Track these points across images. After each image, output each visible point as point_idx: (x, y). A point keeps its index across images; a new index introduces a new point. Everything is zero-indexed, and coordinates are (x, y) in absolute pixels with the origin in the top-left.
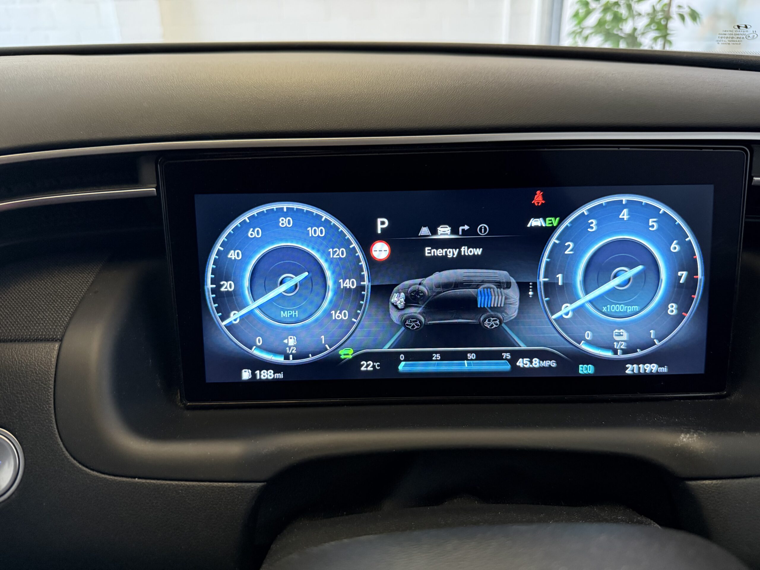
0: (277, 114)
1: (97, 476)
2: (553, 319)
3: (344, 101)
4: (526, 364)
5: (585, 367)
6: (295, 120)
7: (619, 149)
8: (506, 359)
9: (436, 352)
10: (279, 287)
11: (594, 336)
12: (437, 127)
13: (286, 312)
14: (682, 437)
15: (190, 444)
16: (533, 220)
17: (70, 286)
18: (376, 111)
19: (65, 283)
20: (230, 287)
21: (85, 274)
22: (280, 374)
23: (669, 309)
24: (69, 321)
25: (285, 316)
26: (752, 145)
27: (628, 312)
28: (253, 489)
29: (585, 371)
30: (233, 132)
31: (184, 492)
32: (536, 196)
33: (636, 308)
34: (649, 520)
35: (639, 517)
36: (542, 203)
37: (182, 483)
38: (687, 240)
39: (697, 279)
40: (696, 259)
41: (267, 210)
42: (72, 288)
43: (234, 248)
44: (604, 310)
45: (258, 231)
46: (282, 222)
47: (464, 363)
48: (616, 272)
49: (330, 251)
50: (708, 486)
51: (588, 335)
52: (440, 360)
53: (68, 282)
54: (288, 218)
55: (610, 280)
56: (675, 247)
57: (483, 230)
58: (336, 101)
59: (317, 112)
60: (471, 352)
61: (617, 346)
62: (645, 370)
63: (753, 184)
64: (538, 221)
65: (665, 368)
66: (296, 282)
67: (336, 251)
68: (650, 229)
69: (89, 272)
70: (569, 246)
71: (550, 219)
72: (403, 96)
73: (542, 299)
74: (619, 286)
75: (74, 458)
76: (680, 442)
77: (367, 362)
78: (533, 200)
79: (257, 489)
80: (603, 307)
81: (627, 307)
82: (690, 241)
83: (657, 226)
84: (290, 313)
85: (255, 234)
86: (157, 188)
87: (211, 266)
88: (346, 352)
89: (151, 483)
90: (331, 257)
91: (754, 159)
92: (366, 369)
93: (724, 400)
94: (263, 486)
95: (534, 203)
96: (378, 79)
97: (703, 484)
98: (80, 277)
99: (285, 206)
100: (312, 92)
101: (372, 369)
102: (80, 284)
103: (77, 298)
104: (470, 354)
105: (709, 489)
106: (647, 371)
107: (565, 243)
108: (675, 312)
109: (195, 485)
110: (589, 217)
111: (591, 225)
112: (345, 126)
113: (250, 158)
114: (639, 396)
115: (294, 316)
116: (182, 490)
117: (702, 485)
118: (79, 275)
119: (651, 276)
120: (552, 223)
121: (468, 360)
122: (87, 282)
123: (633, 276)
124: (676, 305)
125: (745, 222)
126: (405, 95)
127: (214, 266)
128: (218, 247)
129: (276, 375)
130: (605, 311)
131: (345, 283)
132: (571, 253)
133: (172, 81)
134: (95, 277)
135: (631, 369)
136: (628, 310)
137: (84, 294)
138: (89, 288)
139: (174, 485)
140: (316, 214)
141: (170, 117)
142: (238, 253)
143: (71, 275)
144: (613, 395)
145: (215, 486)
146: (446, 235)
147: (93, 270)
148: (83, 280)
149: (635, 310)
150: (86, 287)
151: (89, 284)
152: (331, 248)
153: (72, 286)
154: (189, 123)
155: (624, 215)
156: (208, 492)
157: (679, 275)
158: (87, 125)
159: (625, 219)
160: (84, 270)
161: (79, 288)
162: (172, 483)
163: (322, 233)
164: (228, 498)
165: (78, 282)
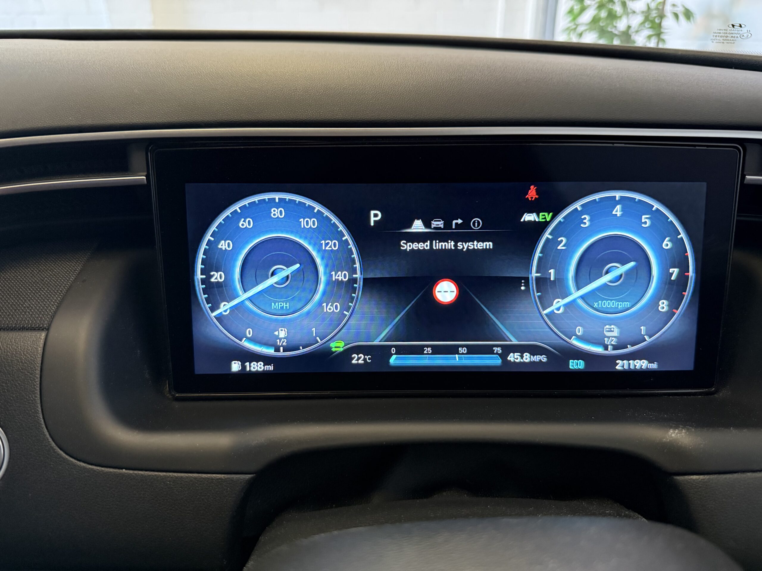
1: (84, 467)
2: (544, 314)
4: (517, 359)
5: (576, 362)
6: (288, 109)
7: (613, 145)
8: (497, 354)
9: (428, 346)
10: (270, 279)
11: (584, 331)
12: (432, 119)
13: (277, 303)
14: (670, 432)
15: (179, 435)
16: (526, 215)
17: (58, 274)
19: (52, 271)
20: (221, 277)
21: (72, 262)
22: (270, 366)
23: (660, 305)
24: (56, 310)
25: (276, 307)
26: (745, 144)
27: (619, 308)
28: (242, 481)
29: (575, 366)
30: (226, 121)
31: (172, 483)
32: (529, 191)
33: (627, 304)
34: (637, 514)
35: (627, 511)
36: (536, 197)
37: (171, 474)
38: (679, 237)
39: (689, 276)
40: (687, 256)
41: (258, 201)
42: (60, 276)
43: (225, 239)
45: (249, 221)
46: (273, 213)
47: (456, 357)
48: (607, 268)
49: (322, 243)
50: (696, 481)
51: (579, 331)
52: (432, 354)
53: (55, 271)
54: (280, 209)
55: (602, 276)
56: (667, 244)
57: (476, 224)
59: (310, 101)
60: (462, 346)
61: (607, 342)
62: (635, 366)
63: (745, 182)
64: (531, 216)
65: (655, 364)
66: (288, 274)
67: (328, 243)
68: (643, 225)
69: (77, 261)
70: (562, 241)
71: (544, 214)
73: (534, 295)
74: (611, 282)
75: (61, 449)
76: (669, 437)
77: (358, 355)
78: (526, 196)
79: (246, 481)
80: (595, 303)
81: (618, 303)
82: (682, 238)
83: (650, 222)
84: (281, 304)
85: (246, 225)
86: (147, 176)
87: (201, 256)
88: (338, 345)
89: (139, 474)
90: (324, 248)
91: (747, 157)
92: (357, 362)
93: (712, 396)
94: (252, 478)
95: (528, 197)
96: (373, 70)
97: (691, 479)
98: (67, 266)
99: (277, 196)
101: (363, 362)
102: (68, 273)
103: (64, 287)
104: (461, 348)
105: (697, 484)
106: (637, 367)
107: (558, 239)
108: (666, 309)
109: (183, 476)
110: (582, 213)
111: (584, 221)
112: (339, 116)
113: (242, 147)
114: (629, 391)
115: (285, 308)
116: (170, 481)
117: (689, 480)
118: (67, 264)
119: (643, 273)
120: (545, 218)
121: (459, 354)
122: (75, 271)
123: (625, 272)
124: (667, 301)
125: (737, 220)
126: (400, 86)
127: (204, 257)
128: (208, 237)
129: (266, 366)
130: (597, 306)
131: (337, 275)
132: (564, 248)
133: (163, 68)
134: (83, 265)
135: (621, 365)
136: (619, 306)
137: (71, 283)
138: (76, 276)
139: (162, 476)
140: (309, 205)
141: (161, 104)
142: (229, 243)
143: (59, 263)
144: (603, 390)
145: (204, 477)
146: (440, 228)
147: (81, 259)
148: (70, 269)
149: (626, 306)
150: (74, 275)
151: (76, 272)
152: (323, 240)
153: (60, 275)
154: (180, 110)
155: (617, 211)
156: (197, 483)
157: (670, 272)
158: (76, 111)
159: (618, 215)
160: (72, 259)
161: (67, 276)
162: (160, 475)
163: (314, 225)
164: (217, 490)
165: (66, 271)
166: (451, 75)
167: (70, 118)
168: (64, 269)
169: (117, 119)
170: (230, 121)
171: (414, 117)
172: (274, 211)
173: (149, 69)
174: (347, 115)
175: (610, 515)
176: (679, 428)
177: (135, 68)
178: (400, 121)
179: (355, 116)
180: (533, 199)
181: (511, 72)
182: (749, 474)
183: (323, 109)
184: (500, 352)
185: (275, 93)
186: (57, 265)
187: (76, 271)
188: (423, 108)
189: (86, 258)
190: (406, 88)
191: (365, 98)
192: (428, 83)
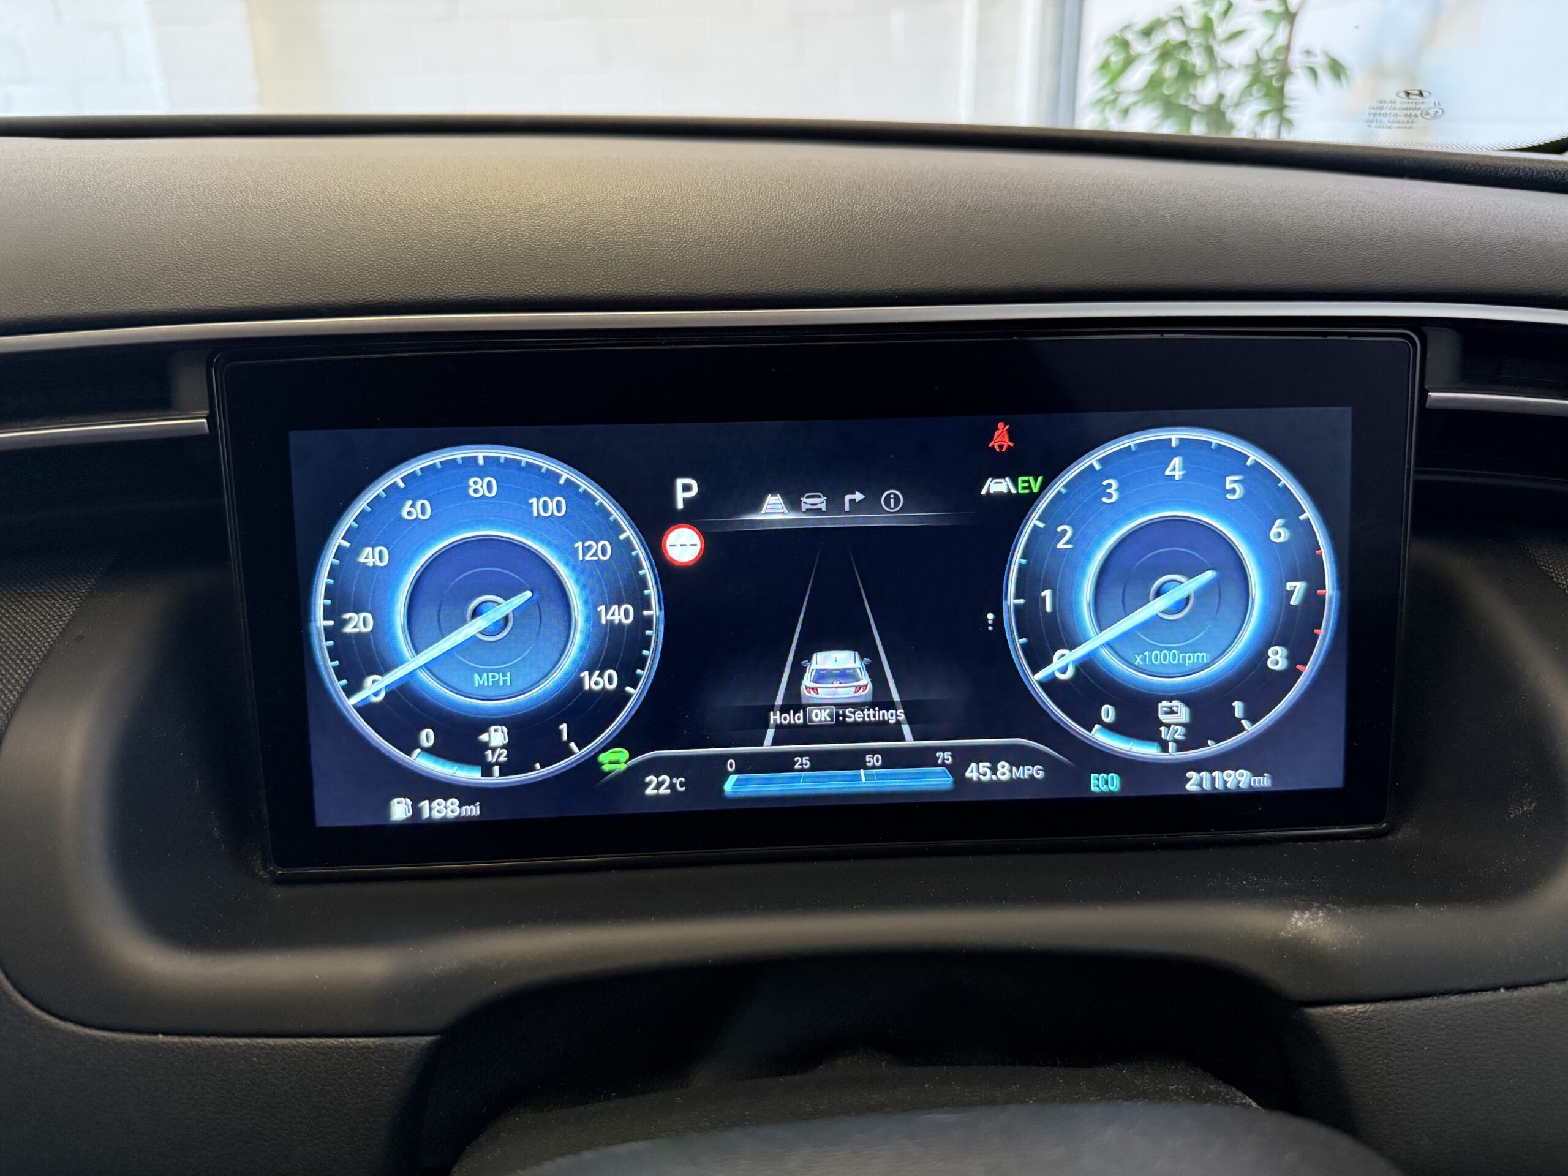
0: (462, 264)
1: (73, 1032)
2: (1037, 681)
3: (602, 238)
4: (985, 774)
5: (1103, 777)
6: (500, 276)
7: (1162, 335)
8: (943, 765)
9: (802, 754)
10: (469, 624)
11: (1120, 715)
13: (485, 675)
14: (1295, 918)
15: (278, 957)
16: (991, 481)
17: (24, 625)
18: (670, 258)
19: (11, 619)
20: (365, 624)
21: (56, 600)
22: (472, 807)
23: (1269, 657)
24: (17, 701)
25: (484, 683)
26: (1424, 328)
27: (1187, 665)
28: (412, 1049)
29: (1103, 786)
30: (370, 301)
31: (262, 1060)
32: (996, 433)
33: (1204, 657)
34: (1234, 1089)
35: (1213, 1085)
36: (1009, 446)
37: (260, 1041)
38: (1302, 517)
39: (1325, 595)
40: (1321, 555)
41: (441, 463)
42: (28, 630)
43: (372, 542)
44: (1139, 663)
45: (423, 506)
46: (474, 487)
47: (859, 775)
48: (1159, 585)
49: (578, 547)
50: (1348, 1016)
51: (1108, 712)
52: (811, 769)
53: (19, 618)
54: (487, 479)
55: (1149, 602)
56: (1279, 533)
57: (892, 501)
58: (587, 237)
59: (546, 259)
60: (873, 752)
61: (1166, 735)
62: (1226, 782)
63: (1427, 405)
64: (1001, 483)
65: (1265, 778)
66: (507, 613)
67: (590, 547)
68: (1228, 496)
69: (67, 596)
70: (1065, 532)
71: (1026, 478)
72: (724, 229)
73: (1014, 642)
74: (1164, 612)
75: (24, 996)
76: (1291, 927)
77: (657, 777)
78: (991, 442)
79: (421, 1050)
80: (1136, 656)
81: (1183, 654)
82: (1308, 520)
83: (1242, 490)
84: (493, 677)
85: (417, 513)
86: (211, 418)
87: (323, 580)
88: (614, 758)
89: (191, 1042)
90: (581, 558)
91: (1429, 355)
92: (656, 791)
93: (1383, 840)
94: (432, 1043)
95: (993, 446)
96: (676, 193)
97: (1339, 1012)
98: (45, 607)
99: (481, 453)
100: (536, 219)
101: (669, 791)
102: (46, 621)
103: (36, 652)
104: (871, 756)
105: (1350, 1024)
106: (1228, 785)
107: (1057, 528)
108: (1282, 664)
110: (1103, 474)
111: (1108, 491)
112: (604, 288)
113: (406, 355)
114: (1214, 835)
115: (501, 684)
116: (257, 1056)
117: (1335, 1016)
118: (44, 603)
119: (1231, 591)
120: (1030, 487)
121: (866, 768)
122: (60, 617)
123: (1194, 592)
124: (1284, 648)
125: (1415, 481)
126: (730, 227)
127: (331, 581)
128: (338, 540)
129: (464, 808)
130: (1141, 663)
131: (611, 612)
132: (1070, 546)
133: (243, 195)
134: (78, 605)
135: (1196, 782)
136: (1187, 661)
137: (52, 643)
138: (63, 629)
139: (242, 1046)
140: (548, 469)
141: (236, 269)
142: (380, 553)
143: (27, 602)
144: (1162, 834)
145: (330, 1044)
146: (819, 511)
147: (75, 592)
148: (51, 613)
149: (1200, 661)
150: (58, 627)
151: (64, 621)
152: (580, 541)
153: (28, 626)
154: (277, 281)
155: (1174, 469)
156: (315, 1058)
157: (1288, 588)
158: (58, 285)
159: (1177, 478)
160: (55, 593)
161: (43, 629)
162: (236, 1043)
163: (559, 509)
164: (358, 1071)
165: (42, 617)
166: (833, 201)
167: (46, 301)
168: (37, 614)
169: (144, 301)
170: (380, 301)
171: (758, 288)
172: (475, 483)
173: (213, 198)
174: (620, 287)
175: (1177, 1092)
176: (1312, 906)
177: (183, 196)
178: (731, 296)
179: (638, 288)
180: (1004, 450)
181: (954, 195)
182: (1454, 998)
183: (571, 274)
184: (949, 761)
185: (472, 243)
186: (24, 605)
187: (64, 619)
188: (777, 269)
189: (85, 589)
190: (741, 230)
191: (658, 250)
192: (786, 218)
